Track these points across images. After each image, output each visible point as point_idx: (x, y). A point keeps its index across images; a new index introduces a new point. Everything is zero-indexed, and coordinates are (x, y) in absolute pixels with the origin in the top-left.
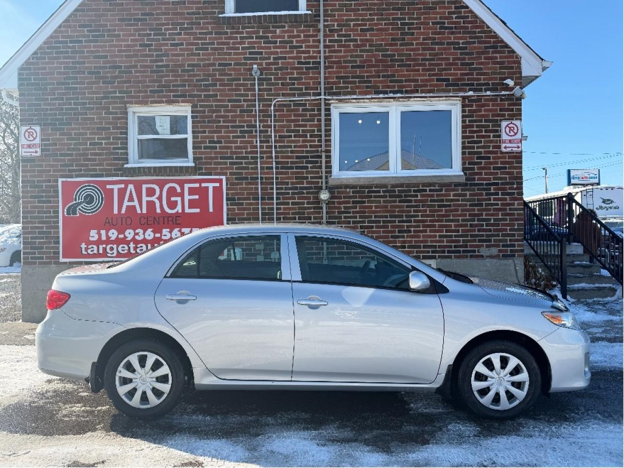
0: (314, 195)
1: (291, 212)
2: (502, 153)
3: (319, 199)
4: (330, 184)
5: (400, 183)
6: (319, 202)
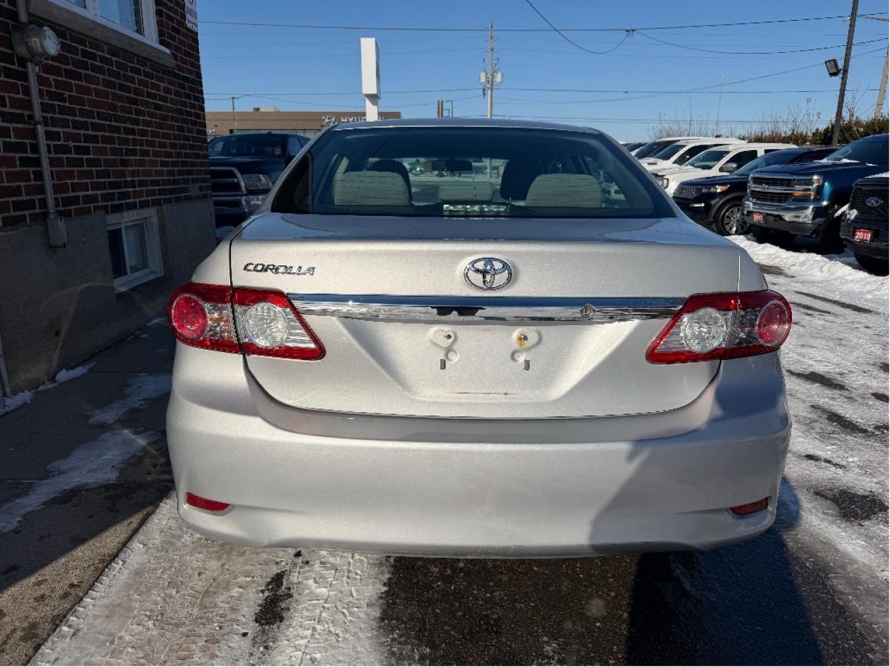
2: (187, 29)
3: (12, 48)
4: (31, 11)
5: (117, 48)
6: (12, 55)
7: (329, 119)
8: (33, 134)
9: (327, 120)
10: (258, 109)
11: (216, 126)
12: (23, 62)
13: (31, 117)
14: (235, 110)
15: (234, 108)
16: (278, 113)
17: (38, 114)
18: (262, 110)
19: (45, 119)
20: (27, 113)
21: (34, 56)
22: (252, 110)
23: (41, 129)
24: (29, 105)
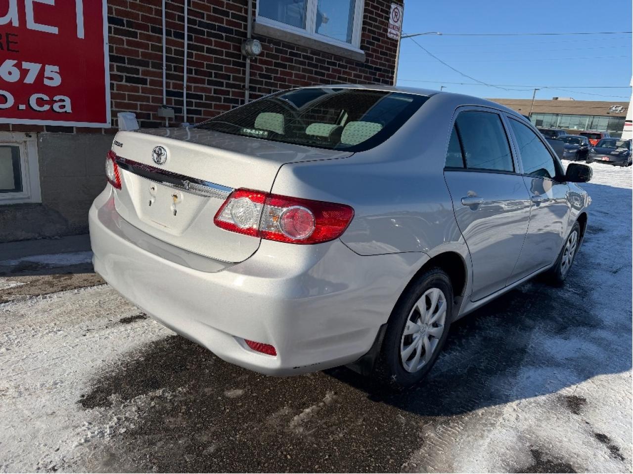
0: (234, 44)
1: (205, 63)
2: (388, 38)
3: (240, 51)
4: (256, 32)
5: (319, 51)
6: (240, 55)
7: (616, 107)
8: (243, 95)
9: (614, 108)
10: (557, 98)
11: (520, 110)
12: (245, 58)
13: (244, 86)
14: (535, 99)
15: (534, 97)
16: (575, 102)
17: (247, 84)
18: (559, 99)
19: (250, 87)
20: (242, 84)
21: (250, 54)
22: (552, 99)
23: (247, 93)
24: (243, 80)
